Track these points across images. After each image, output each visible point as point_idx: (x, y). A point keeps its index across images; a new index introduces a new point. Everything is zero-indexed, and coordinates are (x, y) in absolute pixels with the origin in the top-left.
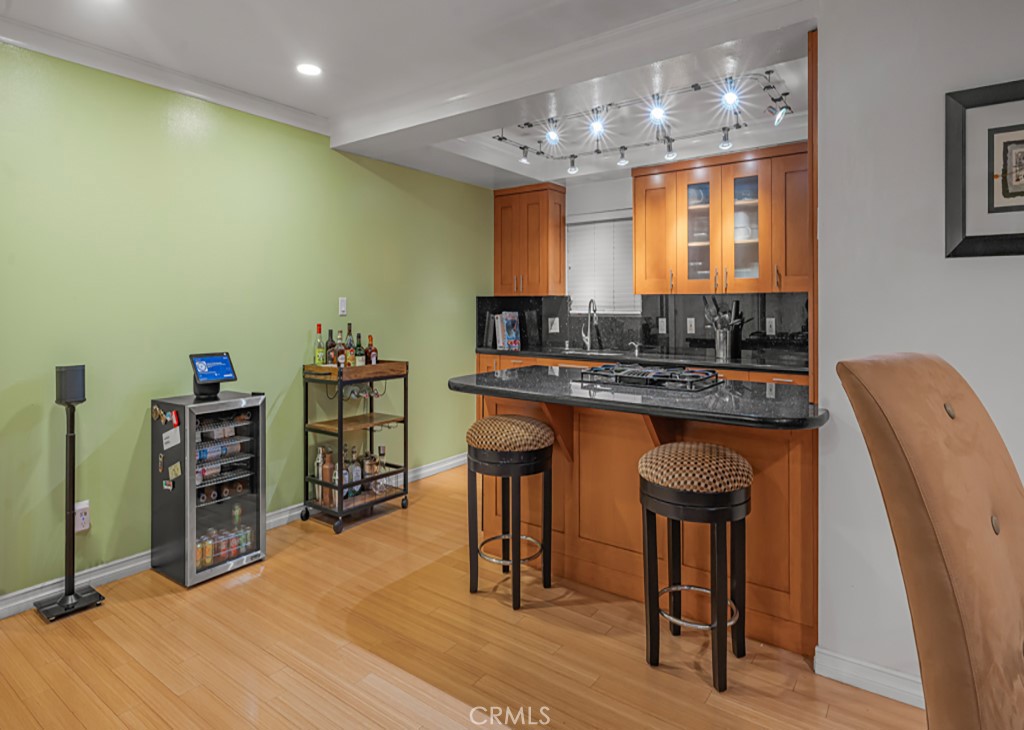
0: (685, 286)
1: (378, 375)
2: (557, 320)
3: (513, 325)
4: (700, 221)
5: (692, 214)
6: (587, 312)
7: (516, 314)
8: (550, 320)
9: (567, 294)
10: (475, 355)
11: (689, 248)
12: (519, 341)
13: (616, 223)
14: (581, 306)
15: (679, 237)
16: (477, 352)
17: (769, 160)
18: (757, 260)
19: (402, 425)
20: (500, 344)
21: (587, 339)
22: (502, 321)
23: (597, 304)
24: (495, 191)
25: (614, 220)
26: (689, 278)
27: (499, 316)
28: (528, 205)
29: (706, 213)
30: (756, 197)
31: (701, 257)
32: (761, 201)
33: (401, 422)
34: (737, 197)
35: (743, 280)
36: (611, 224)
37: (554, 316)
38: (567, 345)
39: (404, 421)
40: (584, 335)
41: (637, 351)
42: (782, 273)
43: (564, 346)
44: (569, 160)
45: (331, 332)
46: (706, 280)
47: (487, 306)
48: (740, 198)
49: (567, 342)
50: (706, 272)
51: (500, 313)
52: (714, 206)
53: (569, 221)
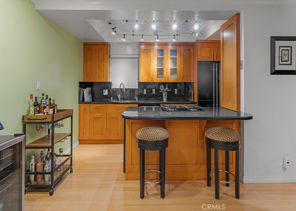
0: (156, 80)
2: (107, 90)
3: (90, 92)
4: (161, 61)
5: (158, 59)
6: (119, 88)
7: (91, 88)
8: (104, 90)
9: (110, 82)
10: (78, 105)
11: (157, 68)
12: (91, 98)
13: (129, 59)
14: (118, 86)
15: (155, 65)
16: (79, 103)
17: (180, 46)
18: (176, 73)
19: (70, 137)
20: (85, 100)
21: (119, 96)
22: (86, 91)
23: (124, 85)
24: (84, 43)
25: (129, 58)
26: (157, 77)
27: (85, 89)
28: (99, 49)
29: (162, 59)
30: (176, 56)
31: (161, 71)
32: (178, 57)
33: (70, 136)
34: (171, 55)
35: (172, 79)
36: (128, 59)
38: (112, 99)
39: (71, 135)
40: (118, 95)
41: (137, 100)
42: (183, 77)
43: (111, 99)
44: (123, 36)
45: (36, 98)
46: (162, 78)
47: (83, 85)
48: (172, 55)
49: (112, 98)
50: (162, 76)
51: (86, 88)
52: (165, 57)
53: (111, 57)
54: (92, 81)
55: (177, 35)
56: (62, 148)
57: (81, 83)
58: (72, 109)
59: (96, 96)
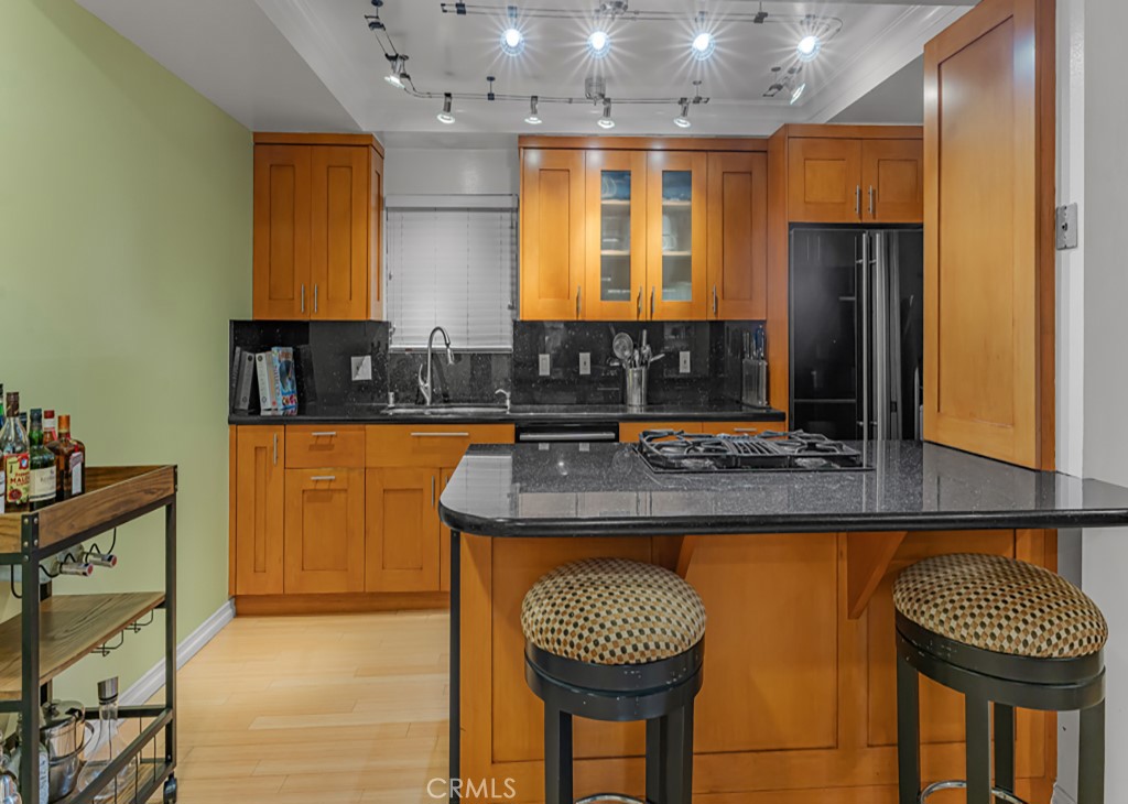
0: (596, 308)
1: (122, 510)
2: (369, 358)
3: (288, 370)
4: (618, 223)
5: (606, 211)
6: (426, 346)
7: (290, 350)
8: (354, 360)
9: (384, 319)
10: (227, 429)
11: (602, 257)
12: (295, 398)
13: (471, 214)
14: (419, 338)
15: (589, 244)
16: (230, 422)
17: (704, 154)
18: (689, 279)
19: (162, 612)
20: (266, 406)
21: (425, 386)
22: (269, 365)
23: (450, 334)
24: (255, 134)
25: (468, 210)
26: (602, 299)
27: (263, 355)
28: (329, 167)
29: (626, 212)
30: (690, 200)
31: (617, 272)
32: (696, 204)
33: (159, 606)
34: (665, 196)
35: (670, 304)
36: (465, 214)
37: (363, 353)
38: (391, 399)
39: (168, 603)
40: (421, 383)
41: (508, 403)
42: (720, 298)
43: (386, 399)
44: (442, 101)
46: (626, 302)
47: (250, 336)
48: (668, 198)
49: (391, 394)
50: (624, 291)
51: (267, 349)
52: (636, 204)
53: (388, 203)
54: (298, 316)
55: (698, 100)
56: (115, 681)
57: (238, 327)
58: (174, 464)
59: (319, 383)
